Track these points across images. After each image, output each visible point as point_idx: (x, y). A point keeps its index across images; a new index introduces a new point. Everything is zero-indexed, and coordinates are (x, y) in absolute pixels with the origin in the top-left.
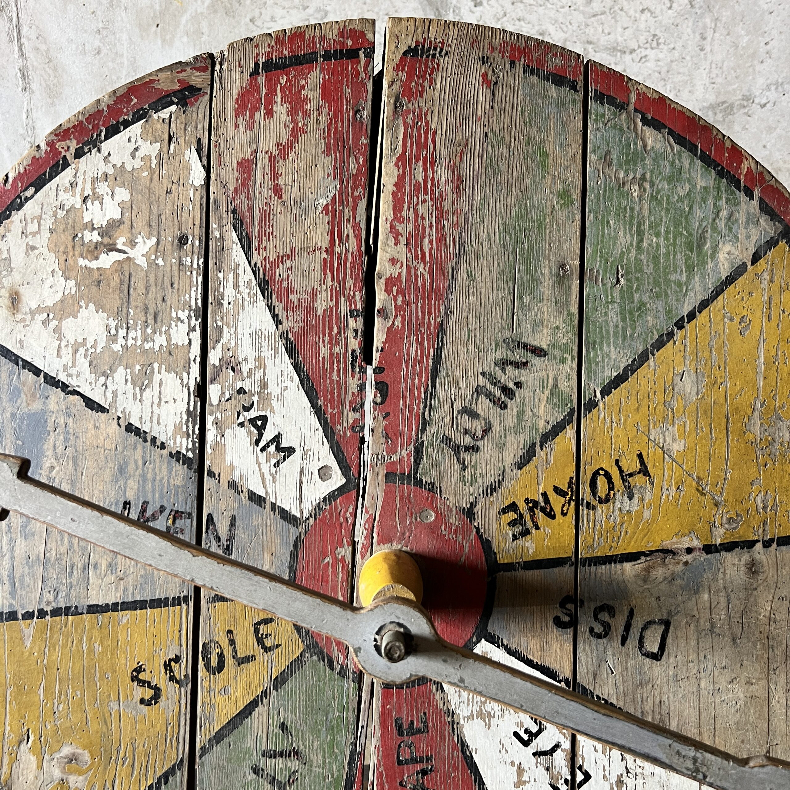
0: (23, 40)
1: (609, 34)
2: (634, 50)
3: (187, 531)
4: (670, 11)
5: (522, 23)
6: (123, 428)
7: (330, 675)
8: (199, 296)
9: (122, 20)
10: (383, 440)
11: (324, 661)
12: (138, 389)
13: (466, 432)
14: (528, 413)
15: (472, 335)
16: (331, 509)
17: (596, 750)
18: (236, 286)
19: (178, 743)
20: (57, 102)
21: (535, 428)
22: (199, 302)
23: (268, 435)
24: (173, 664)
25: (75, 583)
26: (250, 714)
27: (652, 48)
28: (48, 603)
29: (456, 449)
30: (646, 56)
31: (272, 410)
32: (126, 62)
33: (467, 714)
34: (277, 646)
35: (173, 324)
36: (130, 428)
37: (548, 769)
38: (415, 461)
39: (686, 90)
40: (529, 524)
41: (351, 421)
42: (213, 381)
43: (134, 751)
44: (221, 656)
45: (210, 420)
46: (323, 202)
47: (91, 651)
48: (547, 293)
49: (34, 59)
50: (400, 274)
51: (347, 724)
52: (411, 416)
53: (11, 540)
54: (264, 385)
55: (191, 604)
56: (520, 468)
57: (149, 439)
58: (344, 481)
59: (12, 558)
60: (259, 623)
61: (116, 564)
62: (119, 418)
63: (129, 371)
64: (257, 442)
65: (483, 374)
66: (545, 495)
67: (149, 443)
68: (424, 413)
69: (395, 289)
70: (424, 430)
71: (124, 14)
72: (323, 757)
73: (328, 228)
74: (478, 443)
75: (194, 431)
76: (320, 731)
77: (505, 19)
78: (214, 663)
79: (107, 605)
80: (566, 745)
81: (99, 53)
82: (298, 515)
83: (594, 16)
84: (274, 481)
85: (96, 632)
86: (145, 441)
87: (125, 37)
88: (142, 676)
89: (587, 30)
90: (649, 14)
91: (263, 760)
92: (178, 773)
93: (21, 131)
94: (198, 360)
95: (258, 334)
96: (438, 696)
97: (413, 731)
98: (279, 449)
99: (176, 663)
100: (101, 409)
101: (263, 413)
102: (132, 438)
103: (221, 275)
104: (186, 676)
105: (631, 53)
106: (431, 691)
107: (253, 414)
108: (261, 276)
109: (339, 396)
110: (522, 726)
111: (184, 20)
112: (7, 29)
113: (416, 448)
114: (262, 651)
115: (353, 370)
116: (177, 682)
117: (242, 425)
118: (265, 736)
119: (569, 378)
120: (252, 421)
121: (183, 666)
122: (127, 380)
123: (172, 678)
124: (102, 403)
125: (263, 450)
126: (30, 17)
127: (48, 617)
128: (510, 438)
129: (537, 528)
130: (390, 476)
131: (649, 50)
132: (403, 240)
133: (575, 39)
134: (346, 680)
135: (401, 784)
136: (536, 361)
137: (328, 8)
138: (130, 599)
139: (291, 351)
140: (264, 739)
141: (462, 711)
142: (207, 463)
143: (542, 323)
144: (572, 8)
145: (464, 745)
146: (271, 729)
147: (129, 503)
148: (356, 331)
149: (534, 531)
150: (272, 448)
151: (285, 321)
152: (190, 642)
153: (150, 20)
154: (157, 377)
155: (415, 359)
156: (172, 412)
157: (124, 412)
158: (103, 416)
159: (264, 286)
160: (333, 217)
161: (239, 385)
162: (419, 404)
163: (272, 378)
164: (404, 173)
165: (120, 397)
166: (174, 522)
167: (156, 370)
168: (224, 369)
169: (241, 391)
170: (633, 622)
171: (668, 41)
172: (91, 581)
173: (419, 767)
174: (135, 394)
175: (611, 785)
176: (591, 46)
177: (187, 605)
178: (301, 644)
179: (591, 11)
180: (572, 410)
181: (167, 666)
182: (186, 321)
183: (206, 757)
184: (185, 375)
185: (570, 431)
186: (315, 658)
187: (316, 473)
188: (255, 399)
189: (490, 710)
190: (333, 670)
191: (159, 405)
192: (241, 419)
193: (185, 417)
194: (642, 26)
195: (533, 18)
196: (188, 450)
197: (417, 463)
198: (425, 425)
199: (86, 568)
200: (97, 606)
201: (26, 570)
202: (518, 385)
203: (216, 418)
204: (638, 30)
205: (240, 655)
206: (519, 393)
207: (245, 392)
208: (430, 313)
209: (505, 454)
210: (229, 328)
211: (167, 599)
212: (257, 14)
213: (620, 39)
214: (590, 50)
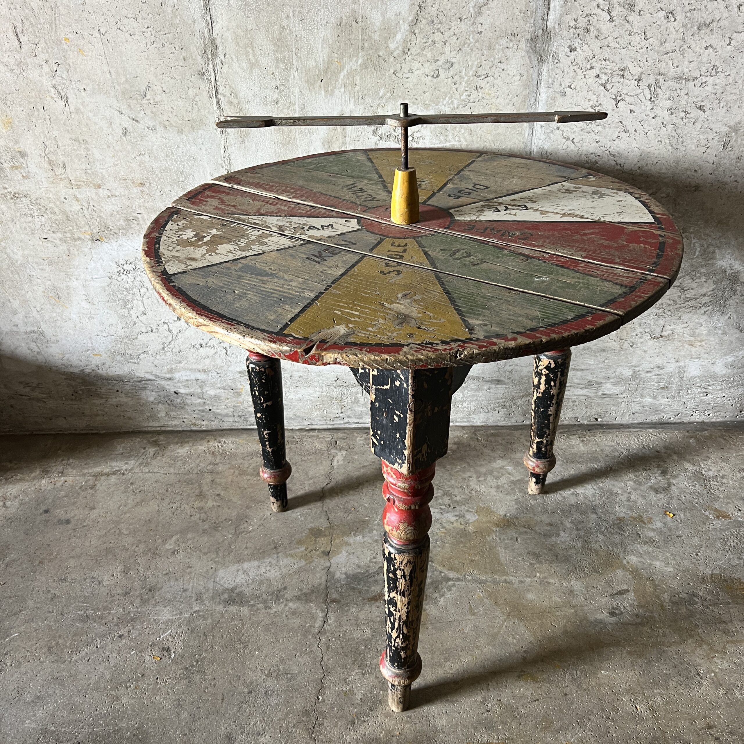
0: (220, 97)
1: (677, 67)
2: (697, 78)
4: (729, 47)
5: (607, 62)
9: (294, 77)
20: (246, 140)
27: (711, 76)
30: (706, 82)
32: (297, 109)
39: (736, 106)
49: (228, 110)
71: (296, 74)
77: (594, 59)
81: (277, 103)
83: (667, 53)
87: (297, 90)
89: (660, 65)
90: (712, 49)
93: (220, 161)
105: (694, 80)
111: (342, 75)
112: (207, 89)
126: (225, 80)
131: (709, 77)
133: (649, 72)
137: (454, 60)
144: (649, 49)
153: (316, 77)
171: (725, 70)
176: (662, 77)
179: (664, 50)
194: (705, 60)
195: (617, 58)
204: (701, 62)
212: (398, 68)
213: (686, 70)
214: (661, 80)
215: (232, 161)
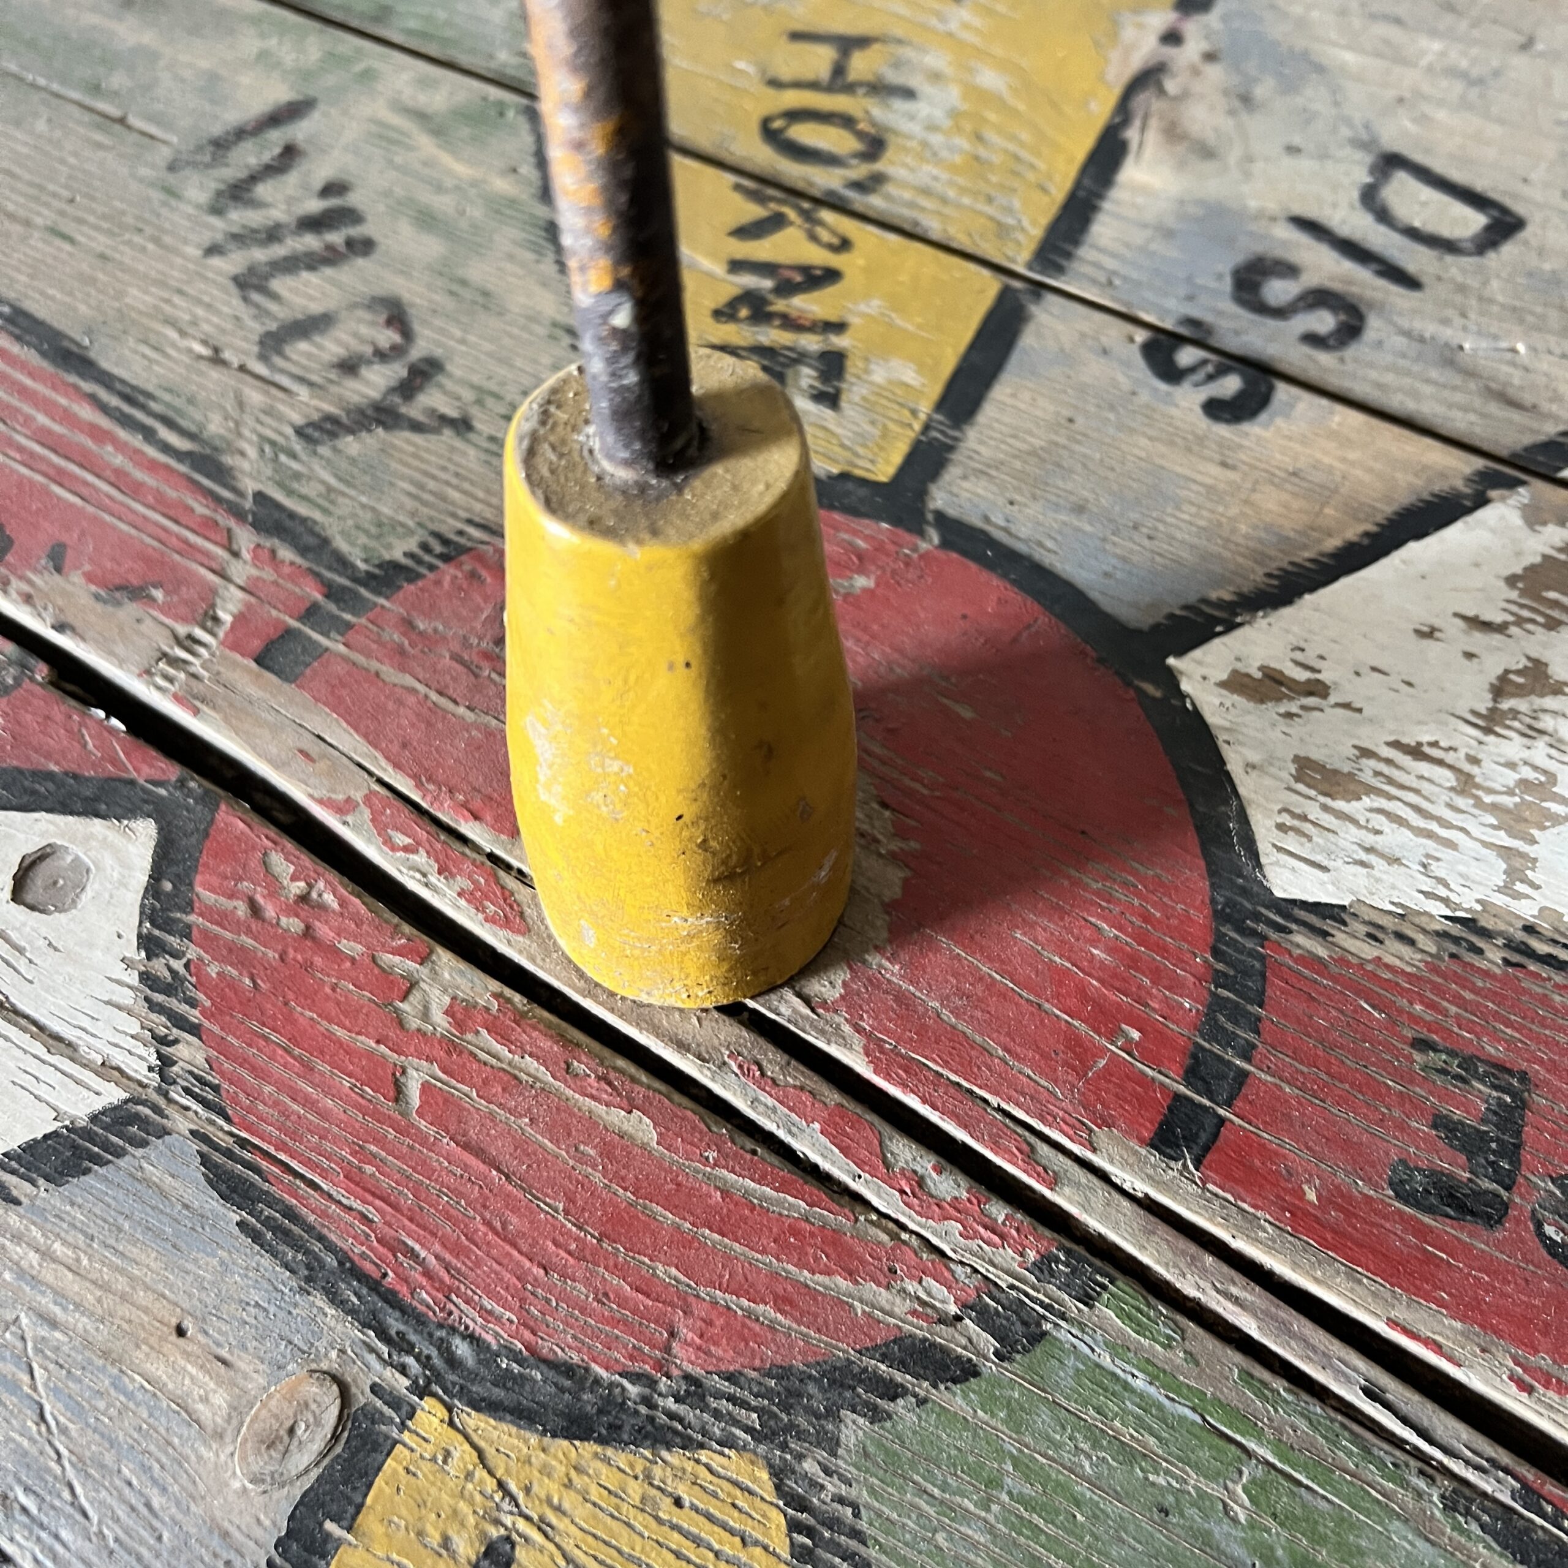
7: (989, 1403)
10: (131, 609)
11: (893, 1392)
13: (349, 367)
15: (68, 227)
29: (377, 417)
38: (303, 551)
40: (811, 343)
52: (135, 490)
58: (145, 827)
65: (213, 250)
66: (736, 266)
68: (166, 448)
70: (221, 474)
74: (416, 353)
82: (114, 1094)
96: (1352, 943)
97: (1496, 1145)
129: (839, 327)
130: (279, 655)
134: (1064, 1333)
136: (305, 129)
141: (1474, 882)
143: (214, 78)
162: (121, 447)
170: (1344, 231)
186: (852, 1429)
187: (19, 912)
190: (968, 1372)
197: (315, 547)
198: (207, 463)
202: (331, 189)
206: (354, 199)
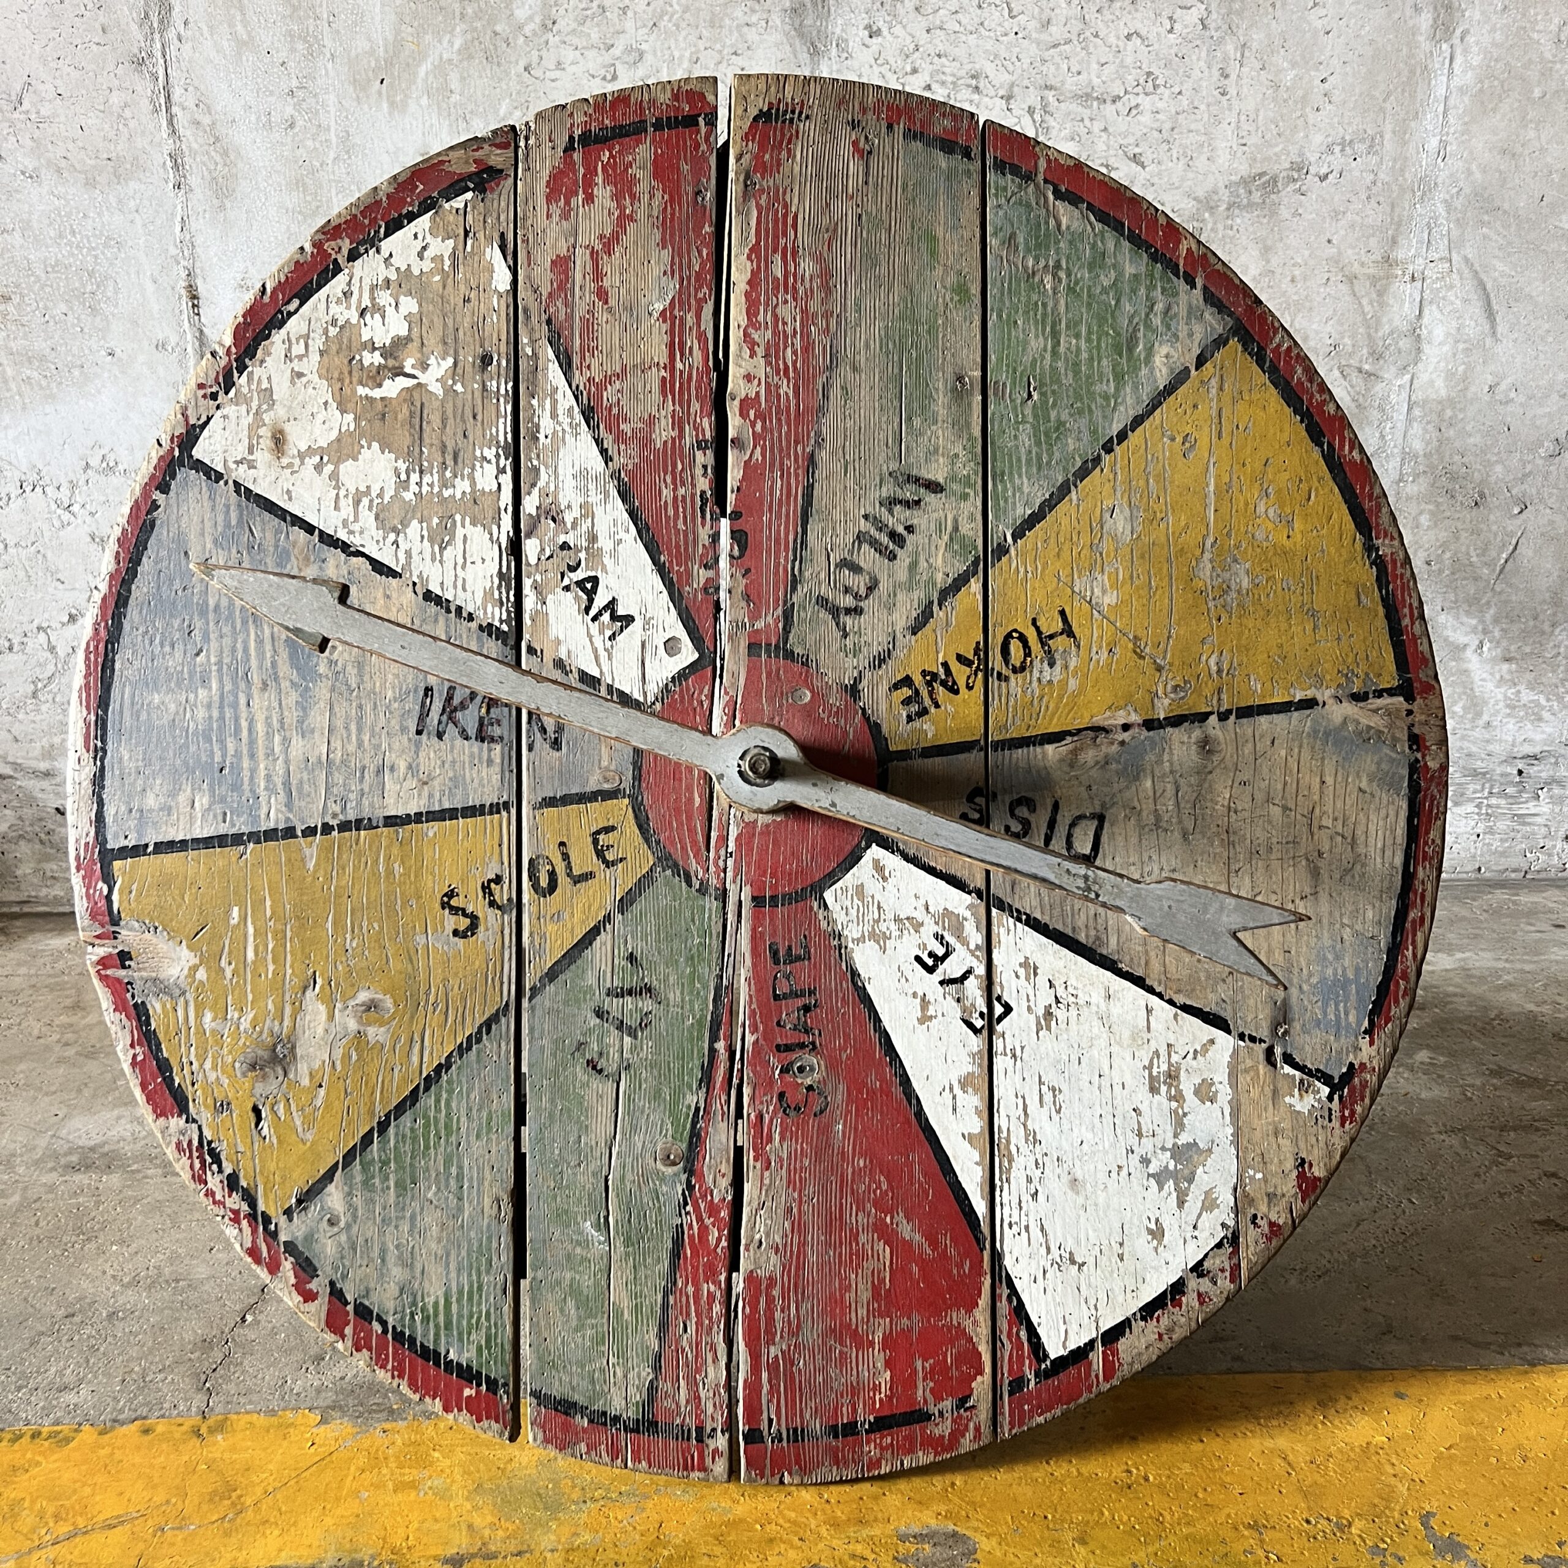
0: (175, 109)
1: (1079, 73)
2: (1120, 98)
3: (505, 722)
4: (1171, 36)
5: (943, 59)
6: (421, 596)
7: (687, 892)
8: (509, 429)
9: (327, 73)
10: (744, 604)
11: (679, 875)
12: (437, 548)
13: (847, 590)
14: (923, 564)
15: (850, 468)
16: (681, 691)
17: (1017, 977)
18: (554, 415)
19: (502, 983)
20: (228, 205)
21: (931, 581)
22: (509, 436)
23: (600, 600)
24: (493, 885)
25: (367, 790)
26: (591, 944)
27: (1146, 94)
28: (334, 816)
29: (835, 612)
30: (1137, 106)
31: (604, 569)
32: (334, 140)
33: (856, 935)
34: (621, 860)
35: (478, 464)
36: (428, 596)
37: (958, 1000)
38: (784, 628)
39: (1203, 158)
40: (927, 702)
41: (702, 581)
42: (529, 535)
43: (447, 995)
44: (552, 874)
45: (527, 583)
46: (659, 306)
47: (390, 872)
48: (942, 412)
49: (191, 139)
50: (757, 393)
51: (710, 953)
52: (777, 573)
53: (285, 739)
54: (593, 538)
55: (513, 811)
56: (914, 633)
57: (453, 609)
58: (697, 655)
59: (287, 762)
60: (598, 832)
61: (418, 765)
62: (414, 584)
63: (424, 525)
64: (587, 610)
65: (866, 517)
66: (945, 665)
67: (453, 615)
68: (793, 569)
69: (752, 413)
70: (794, 589)
71: (330, 65)
72: (682, 993)
73: (666, 338)
74: (862, 604)
75: (508, 598)
76: (677, 961)
77: (917, 54)
78: (544, 882)
79: (408, 815)
80: (981, 970)
81: (292, 126)
82: (641, 699)
83: (1055, 46)
84: (610, 658)
85: (395, 851)
86: (448, 611)
87: (332, 98)
88: (454, 902)
89: (1044, 69)
90: (1139, 41)
91: (607, 1000)
92: (503, 1020)
93: (173, 251)
94: (510, 509)
95: (582, 475)
96: (821, 914)
97: (792, 959)
98: (614, 618)
99: (497, 884)
100: (392, 573)
101: (593, 574)
102: (433, 608)
103: (535, 402)
104: (510, 900)
105: (1114, 101)
106: (811, 908)
107: (580, 575)
108: (585, 401)
109: (686, 549)
110: (925, 948)
111: (422, 71)
112: (149, 93)
113: (784, 612)
114: (603, 866)
115: (703, 517)
116: (499, 908)
117: (567, 588)
118: (609, 970)
119: (972, 517)
120: (580, 584)
121: (506, 887)
122: (422, 537)
123: (492, 904)
124: (393, 566)
125: (594, 619)
126: (185, 75)
127: (335, 833)
128: (901, 596)
129: (937, 706)
130: (753, 648)
131: (1142, 96)
132: (760, 351)
133: (1026, 82)
134: (707, 898)
135: (778, 1024)
136: (930, 498)
137: (644, 47)
138: (437, 808)
139: (624, 495)
140: (609, 975)
141: (852, 933)
142: (526, 636)
143: (936, 450)
144: (1020, 35)
145: (855, 974)
146: (616, 962)
147: (432, 690)
148: (705, 467)
149: (933, 710)
150: (606, 617)
151: (616, 458)
152: (514, 858)
153: (370, 74)
154: (460, 532)
155: (780, 500)
156: (481, 574)
157: (420, 576)
158: (394, 582)
159: (588, 414)
160: (673, 325)
161: (562, 538)
162: (786, 557)
163: (602, 528)
164: (759, 267)
165: (416, 558)
166: (488, 712)
167: (459, 524)
168: (543, 520)
169: (565, 546)
170: (1059, 818)
171: (1170, 82)
172: (387, 787)
173: (800, 1002)
174: (433, 554)
175: (1038, 1018)
176: (1053, 92)
177: (509, 812)
178: (651, 857)
179: (1050, 39)
180: (977, 559)
181: (486, 888)
182: (494, 460)
183: (537, 1000)
184: (495, 528)
185: (975, 585)
186: (669, 872)
187: (661, 647)
188: (583, 555)
189: (884, 929)
190: (691, 886)
191: (464, 567)
192: (566, 582)
193: (496, 581)
194: (1129, 60)
195: (960, 52)
196: (501, 622)
197: (787, 630)
198: (795, 583)
199: (380, 771)
200: (396, 817)
201: (305, 776)
202: (910, 529)
203: (535, 581)
204: (1122, 65)
205: (576, 872)
206: (910, 539)
207: (570, 548)
208: (797, 442)
209: (896, 616)
210: (547, 468)
211: (483, 806)
212: (535, 60)
213: (1096, 81)
214: (1051, 99)
215: (199, 250)
